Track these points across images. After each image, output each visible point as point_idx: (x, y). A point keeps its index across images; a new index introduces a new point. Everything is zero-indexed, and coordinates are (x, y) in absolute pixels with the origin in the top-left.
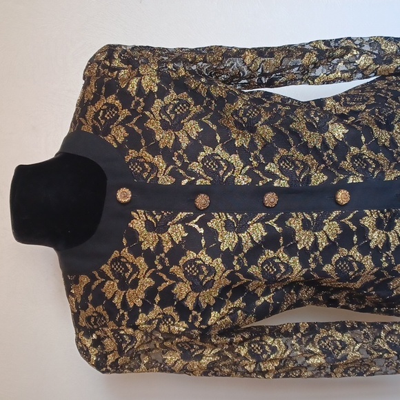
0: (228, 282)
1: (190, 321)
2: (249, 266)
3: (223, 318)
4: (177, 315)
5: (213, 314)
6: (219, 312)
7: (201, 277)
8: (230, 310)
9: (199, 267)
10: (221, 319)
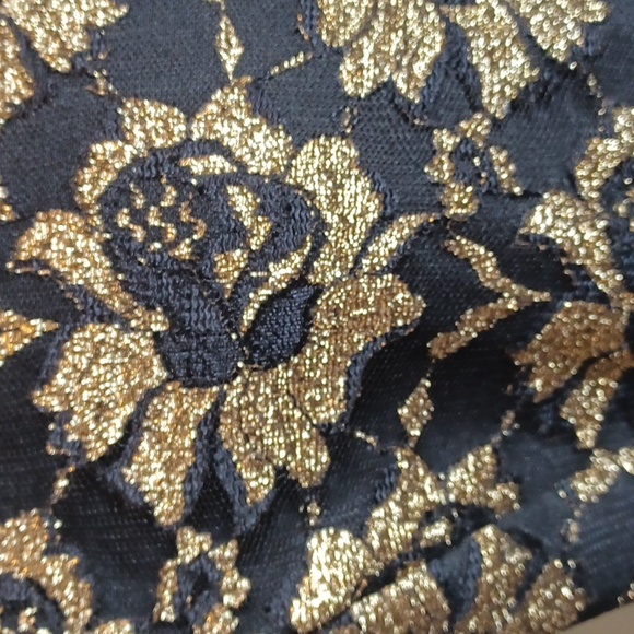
0: (407, 304)
1: (167, 615)
2: (532, 197)
3: (389, 576)
4: (77, 573)
5: (319, 547)
6: (360, 532)
7: (229, 266)
8: (429, 517)
9: (207, 195)
10: (375, 584)
